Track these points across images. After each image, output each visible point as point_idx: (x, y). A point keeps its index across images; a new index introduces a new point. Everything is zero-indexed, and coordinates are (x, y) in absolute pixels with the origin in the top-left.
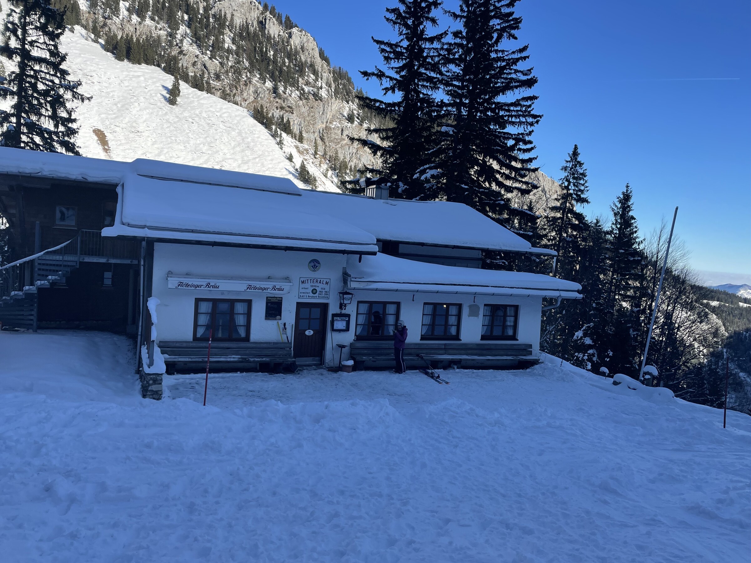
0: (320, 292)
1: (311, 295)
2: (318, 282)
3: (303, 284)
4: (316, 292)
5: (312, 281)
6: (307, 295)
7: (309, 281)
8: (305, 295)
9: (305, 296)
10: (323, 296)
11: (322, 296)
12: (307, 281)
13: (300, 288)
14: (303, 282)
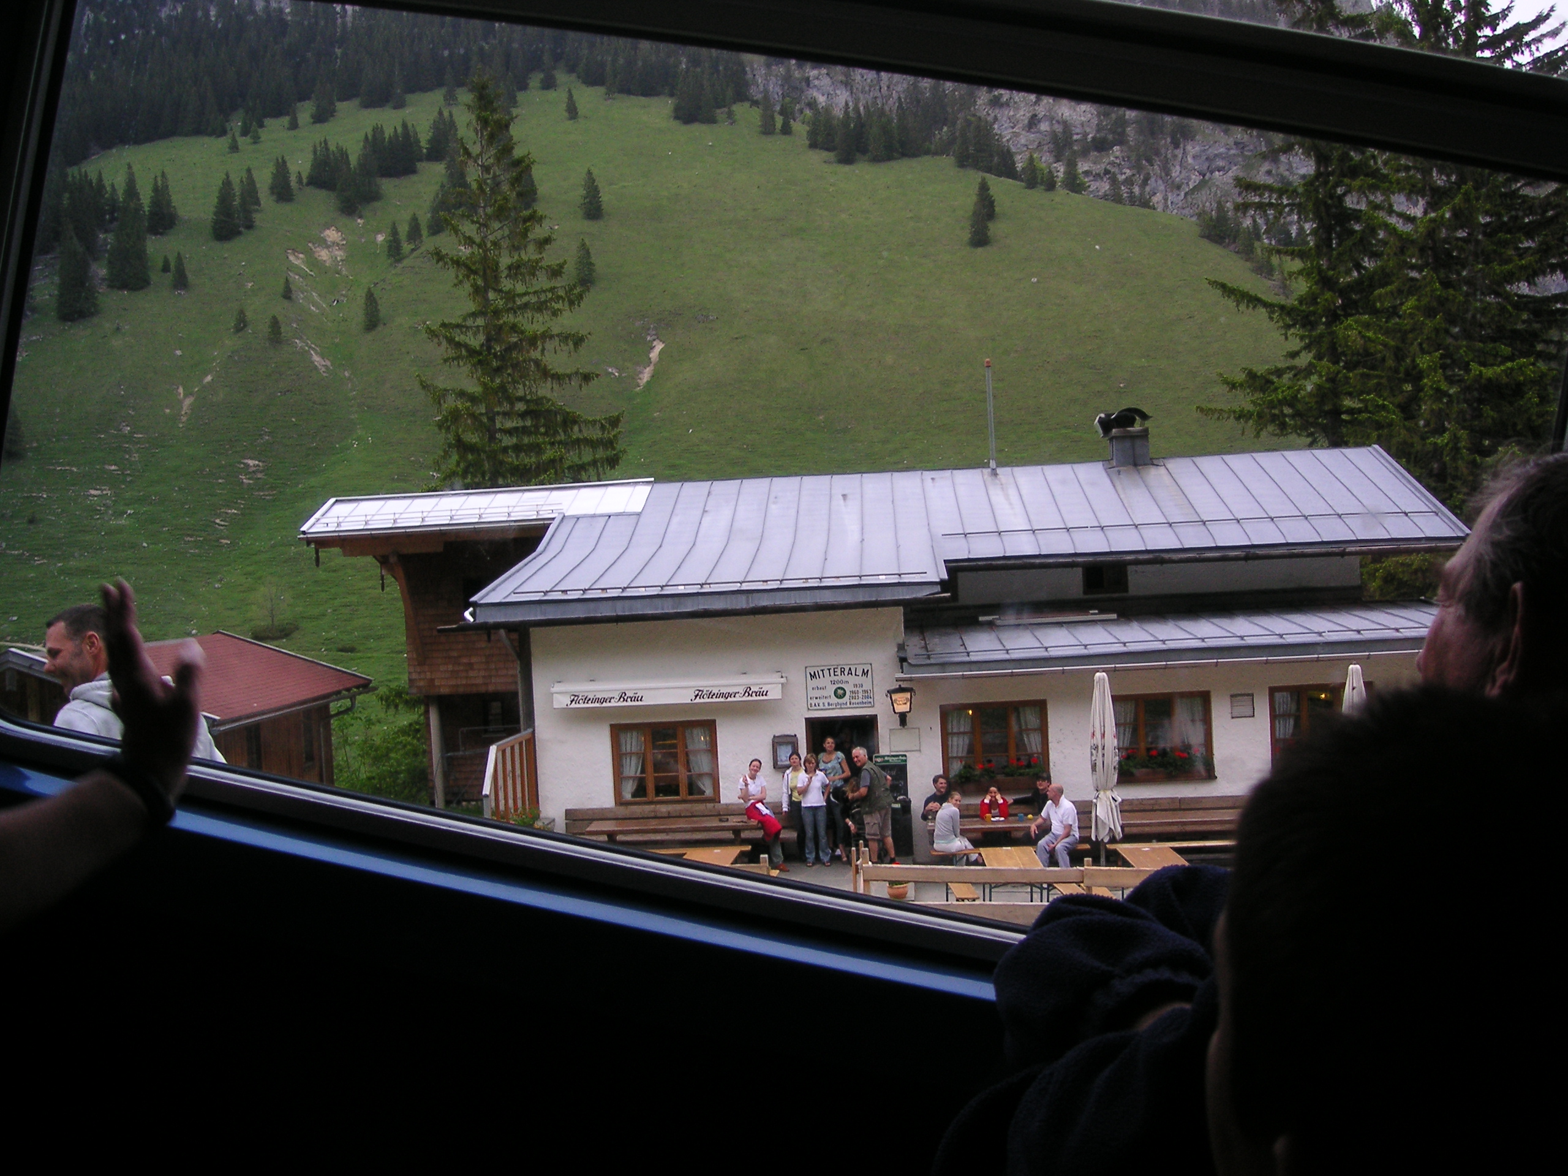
0: (852, 692)
1: (834, 700)
2: (846, 673)
3: (814, 680)
4: (844, 694)
5: (832, 671)
6: (826, 701)
7: (826, 672)
8: (821, 702)
9: (821, 704)
10: (860, 700)
11: (857, 701)
12: (821, 673)
13: (810, 689)
14: (813, 676)
